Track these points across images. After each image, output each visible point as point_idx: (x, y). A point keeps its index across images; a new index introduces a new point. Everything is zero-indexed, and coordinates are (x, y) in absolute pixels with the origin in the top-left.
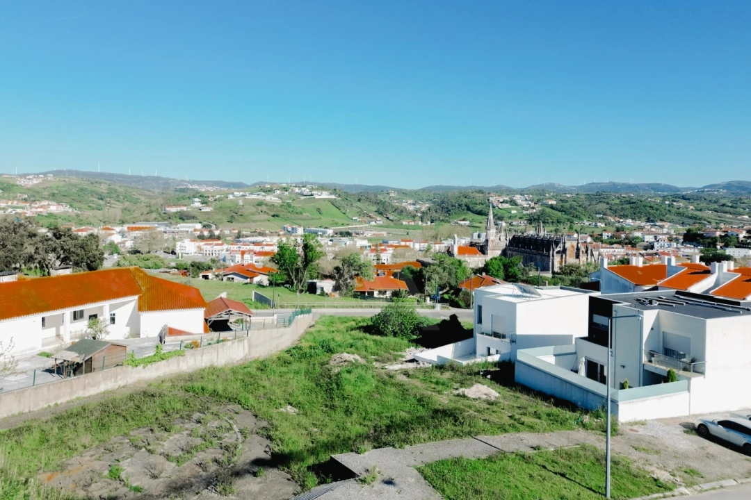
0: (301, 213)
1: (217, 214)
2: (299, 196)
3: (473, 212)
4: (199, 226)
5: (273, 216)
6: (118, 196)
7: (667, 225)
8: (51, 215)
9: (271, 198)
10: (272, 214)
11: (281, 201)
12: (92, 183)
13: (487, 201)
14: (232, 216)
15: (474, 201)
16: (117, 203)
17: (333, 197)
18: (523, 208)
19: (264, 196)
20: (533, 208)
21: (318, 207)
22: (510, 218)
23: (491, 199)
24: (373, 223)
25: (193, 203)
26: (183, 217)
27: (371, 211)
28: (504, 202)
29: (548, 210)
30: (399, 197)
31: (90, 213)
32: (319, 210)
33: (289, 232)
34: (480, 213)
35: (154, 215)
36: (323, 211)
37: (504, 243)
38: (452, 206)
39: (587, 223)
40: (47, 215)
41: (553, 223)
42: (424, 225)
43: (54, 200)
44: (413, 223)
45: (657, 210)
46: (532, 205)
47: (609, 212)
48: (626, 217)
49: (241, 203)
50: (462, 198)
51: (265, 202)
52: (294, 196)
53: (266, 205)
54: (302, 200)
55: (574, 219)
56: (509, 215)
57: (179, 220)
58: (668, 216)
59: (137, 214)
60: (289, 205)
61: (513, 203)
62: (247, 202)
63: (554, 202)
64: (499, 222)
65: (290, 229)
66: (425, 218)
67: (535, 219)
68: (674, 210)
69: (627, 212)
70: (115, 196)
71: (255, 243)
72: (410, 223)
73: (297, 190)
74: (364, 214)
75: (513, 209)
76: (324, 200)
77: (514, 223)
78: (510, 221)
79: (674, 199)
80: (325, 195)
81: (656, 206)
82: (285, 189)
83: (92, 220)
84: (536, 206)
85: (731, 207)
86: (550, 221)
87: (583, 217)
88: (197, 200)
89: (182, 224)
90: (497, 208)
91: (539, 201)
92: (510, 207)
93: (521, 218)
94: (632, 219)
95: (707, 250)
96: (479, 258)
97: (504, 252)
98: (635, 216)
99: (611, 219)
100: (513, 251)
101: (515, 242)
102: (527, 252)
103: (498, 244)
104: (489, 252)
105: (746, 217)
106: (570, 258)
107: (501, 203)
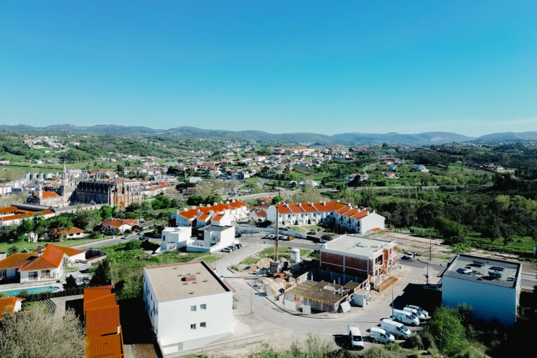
3: (11, 153)
7: (153, 158)
13: (22, 143)
15: (11, 143)
18: (54, 149)
20: (63, 148)
23: (25, 141)
28: (37, 144)
29: (75, 150)
34: (18, 153)
37: (74, 187)
39: (104, 159)
41: (79, 159)
45: (146, 148)
46: (62, 146)
47: (116, 150)
48: (127, 153)
55: (95, 156)
56: (44, 155)
58: (153, 152)
61: (45, 144)
63: (78, 144)
64: (36, 161)
67: (66, 157)
68: (155, 148)
69: (128, 150)
75: (47, 150)
77: (49, 161)
78: (45, 159)
79: (156, 140)
81: (145, 146)
84: (64, 147)
85: (185, 145)
86: (78, 158)
87: (100, 154)
90: (32, 149)
91: (66, 142)
92: (43, 147)
93: (54, 157)
94: (132, 154)
95: (181, 179)
96: (58, 198)
97: (74, 193)
98: (133, 152)
99: (119, 155)
100: (81, 191)
101: (82, 186)
102: (91, 192)
103: (70, 188)
104: (64, 194)
105: (193, 151)
106: (119, 194)
107: (35, 144)
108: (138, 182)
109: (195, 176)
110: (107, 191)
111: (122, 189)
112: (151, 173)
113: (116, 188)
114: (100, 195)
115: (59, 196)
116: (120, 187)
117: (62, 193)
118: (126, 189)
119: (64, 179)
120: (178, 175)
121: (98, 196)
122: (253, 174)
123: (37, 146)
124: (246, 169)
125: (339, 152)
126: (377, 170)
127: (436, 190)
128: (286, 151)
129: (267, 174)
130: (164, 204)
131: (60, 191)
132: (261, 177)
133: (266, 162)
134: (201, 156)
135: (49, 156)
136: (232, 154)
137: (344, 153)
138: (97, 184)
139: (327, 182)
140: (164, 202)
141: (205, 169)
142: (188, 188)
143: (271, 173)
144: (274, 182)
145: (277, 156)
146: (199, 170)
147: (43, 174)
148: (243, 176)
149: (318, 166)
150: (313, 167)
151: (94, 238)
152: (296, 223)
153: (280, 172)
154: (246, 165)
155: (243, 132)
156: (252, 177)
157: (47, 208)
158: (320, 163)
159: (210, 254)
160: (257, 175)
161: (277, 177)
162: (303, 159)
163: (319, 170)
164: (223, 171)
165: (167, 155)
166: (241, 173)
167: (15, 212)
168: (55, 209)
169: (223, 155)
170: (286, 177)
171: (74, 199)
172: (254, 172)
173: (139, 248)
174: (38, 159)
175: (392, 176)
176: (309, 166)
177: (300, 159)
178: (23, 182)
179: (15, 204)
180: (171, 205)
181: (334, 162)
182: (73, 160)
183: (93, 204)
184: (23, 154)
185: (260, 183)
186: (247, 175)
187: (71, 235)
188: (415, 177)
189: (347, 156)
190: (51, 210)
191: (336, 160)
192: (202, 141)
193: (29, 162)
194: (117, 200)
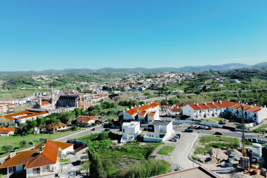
3: (26, 84)
7: (93, 83)
13: (31, 79)
15: (26, 79)
18: (46, 81)
20: (50, 80)
23: (33, 78)
29: (56, 81)
34: (29, 84)
38: (16, 82)
39: (70, 84)
41: (58, 85)
42: (5, 91)
45: (90, 78)
46: (50, 79)
47: (75, 80)
48: (81, 81)
50: (20, 78)
55: (65, 83)
56: (42, 84)
58: (93, 80)
63: (57, 78)
66: (5, 88)
67: (52, 85)
68: (94, 78)
69: (81, 80)
75: (43, 81)
77: (44, 87)
78: (42, 86)
79: (94, 74)
81: (89, 77)
84: (51, 80)
85: (108, 76)
86: (57, 85)
87: (68, 82)
90: (36, 81)
91: (51, 77)
92: (41, 80)
93: (46, 84)
94: (83, 82)
95: (110, 92)
96: (49, 105)
97: (58, 102)
98: (84, 81)
99: (77, 82)
100: (61, 101)
101: (61, 98)
102: (66, 101)
103: (55, 99)
104: (53, 102)
105: (112, 79)
106: (81, 101)
107: (37, 79)
108: (89, 95)
109: (117, 90)
110: (74, 100)
111: (82, 99)
112: (94, 90)
113: (79, 98)
114: (71, 102)
115: (50, 104)
116: (81, 98)
117: (51, 102)
118: (84, 98)
119: (52, 95)
120: (109, 90)
121: (70, 103)
122: (146, 88)
123: (38, 80)
124: (142, 86)
125: (188, 75)
126: (212, 83)
127: (251, 92)
128: (160, 76)
129: (154, 88)
130: (107, 106)
131: (50, 101)
132: (151, 89)
133: (152, 81)
134: (117, 81)
135: (44, 84)
136: (132, 79)
137: (190, 75)
138: (69, 96)
139: (187, 90)
140: (107, 104)
141: (122, 87)
142: (115, 97)
143: (156, 87)
144: (159, 92)
145: (157, 79)
146: (118, 87)
147: (41, 93)
148: (141, 89)
149: (179, 82)
150: (177, 83)
151: (74, 130)
152: (205, 116)
153: (161, 86)
154: (142, 84)
155: (135, 68)
156: (146, 90)
157: (44, 111)
158: (180, 81)
159: (163, 144)
160: (149, 88)
161: (160, 89)
162: (171, 79)
163: (181, 85)
164: (131, 87)
165: (100, 81)
166: (140, 88)
167: (27, 114)
168: (48, 111)
169: (128, 80)
170: (164, 89)
171: (58, 105)
172: (147, 87)
173: (107, 139)
174: (39, 86)
175: (222, 86)
176: (175, 83)
177: (169, 79)
178: (32, 98)
179: (28, 109)
180: (111, 106)
181: (187, 80)
182: (55, 85)
183: (68, 107)
184: (32, 84)
185: (151, 92)
186: (144, 89)
187: (60, 128)
188: (234, 85)
189: (193, 77)
190: (46, 112)
191: (187, 79)
192: (116, 74)
193: (35, 87)
194: (80, 104)
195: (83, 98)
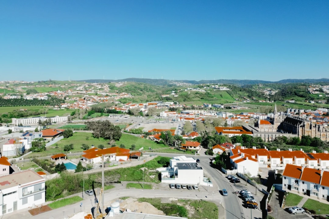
0: (213, 97)
1: (180, 98)
2: (214, 89)
3: (298, 96)
4: (172, 103)
5: (201, 98)
6: (147, 89)
8: (125, 98)
9: (202, 91)
10: (201, 97)
11: (205, 92)
12: (139, 84)
13: (306, 90)
14: (185, 99)
15: (299, 90)
16: (147, 92)
17: (228, 89)
18: (327, 94)
19: (199, 89)
21: (221, 94)
22: (318, 99)
23: (308, 89)
24: (245, 102)
25: (172, 92)
26: (168, 99)
27: (245, 96)
28: (316, 90)
30: (264, 87)
31: (137, 97)
32: (221, 96)
33: (206, 106)
34: (302, 96)
35: (157, 98)
36: (223, 96)
37: (282, 120)
38: (287, 93)
40: (123, 98)
42: (270, 102)
43: (126, 92)
44: (265, 102)
49: (189, 93)
50: (293, 89)
51: (199, 93)
52: (211, 89)
53: (199, 94)
54: (214, 91)
56: (318, 97)
57: (166, 100)
59: (152, 98)
60: (208, 93)
61: (321, 91)
62: (192, 92)
64: (311, 101)
65: (206, 105)
66: (271, 99)
70: (146, 89)
71: (188, 114)
72: (263, 102)
73: (213, 86)
74: (242, 97)
76: (224, 91)
77: (319, 102)
80: (225, 89)
82: (208, 86)
83: (137, 100)
88: (173, 91)
89: (167, 102)
90: (311, 94)
92: (319, 93)
93: (324, 99)
96: (270, 126)
103: (279, 120)
107: (314, 91)
110: (297, 125)
111: (309, 126)
117: (273, 123)
119: (275, 114)
123: (315, 92)
135: (321, 98)
147: (298, 110)
171: (280, 128)
174: (313, 100)
184: (304, 97)
190: (252, 132)
193: (307, 102)
194: (304, 133)
195: (311, 125)
